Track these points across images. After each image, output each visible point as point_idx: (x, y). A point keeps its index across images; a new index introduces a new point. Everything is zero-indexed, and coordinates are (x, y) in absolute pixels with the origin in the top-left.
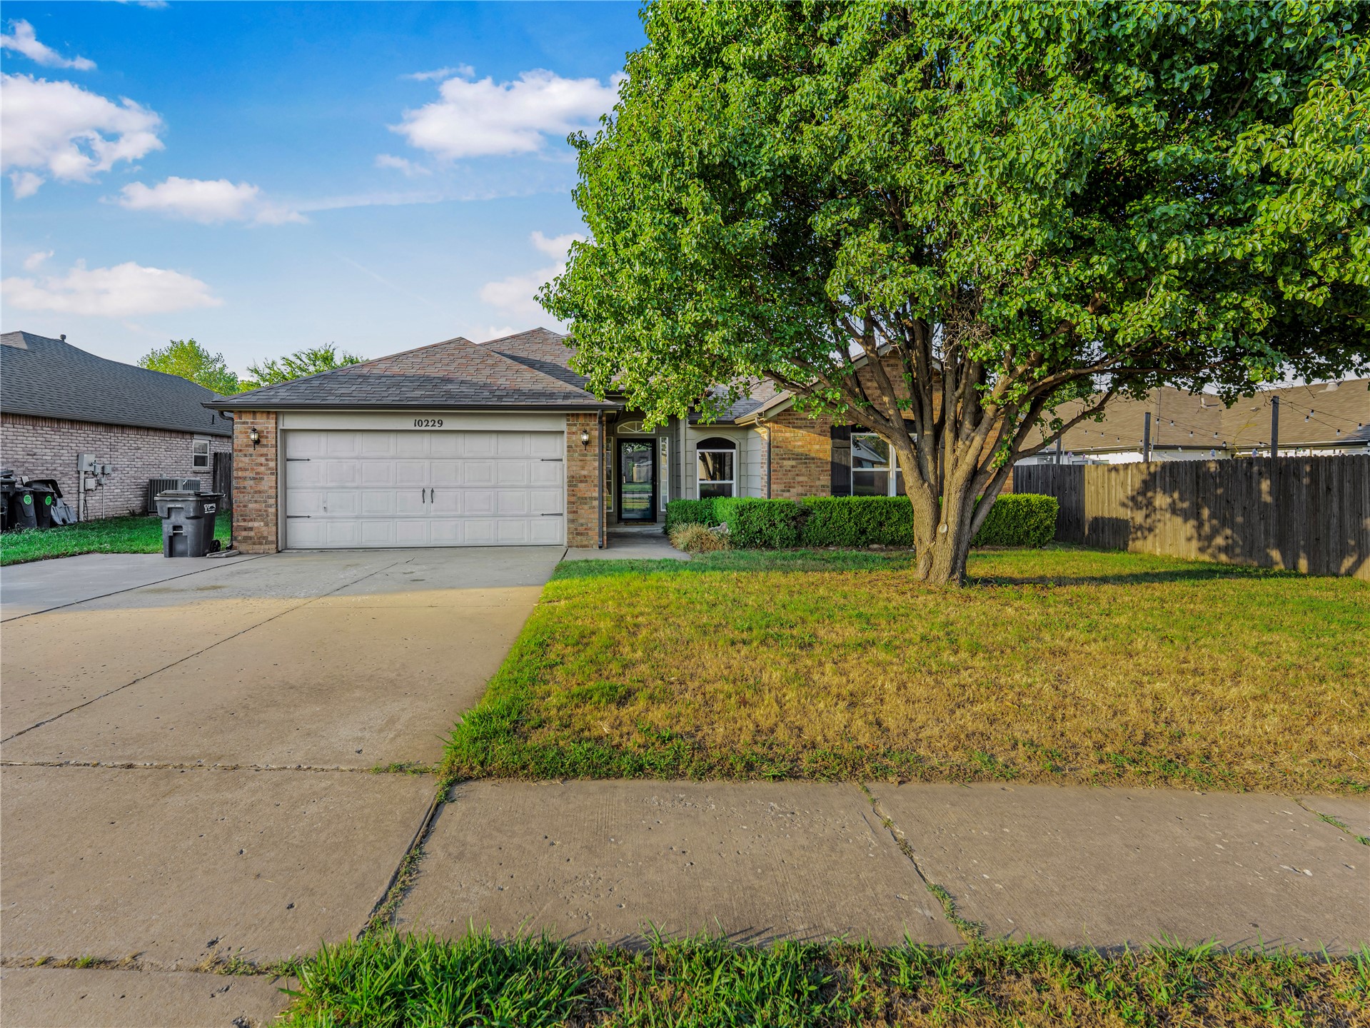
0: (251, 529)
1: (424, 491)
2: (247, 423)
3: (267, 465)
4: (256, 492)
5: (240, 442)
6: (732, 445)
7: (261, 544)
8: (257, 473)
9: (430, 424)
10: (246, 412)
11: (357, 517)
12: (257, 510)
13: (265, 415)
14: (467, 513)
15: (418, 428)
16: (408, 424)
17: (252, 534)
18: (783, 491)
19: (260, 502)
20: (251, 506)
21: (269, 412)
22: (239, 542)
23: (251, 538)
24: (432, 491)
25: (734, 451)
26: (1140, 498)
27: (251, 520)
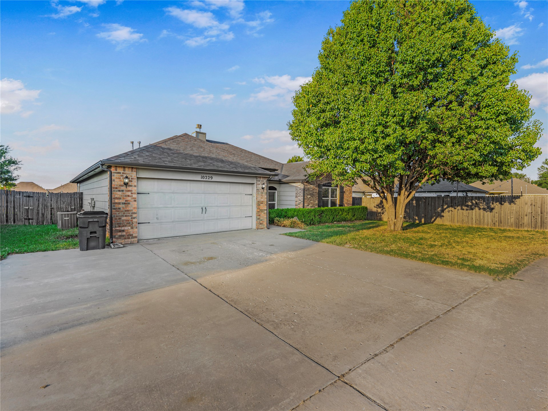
0: (123, 231)
1: (202, 208)
2: (120, 173)
3: (132, 196)
4: (126, 211)
5: (116, 183)
6: (275, 189)
7: (129, 238)
8: (126, 201)
9: (208, 178)
10: (120, 167)
11: (173, 222)
12: (126, 221)
13: (130, 169)
14: (219, 218)
15: (202, 180)
16: (198, 177)
17: (124, 233)
18: (307, 206)
19: (128, 216)
20: (124, 218)
21: (132, 168)
22: (117, 238)
23: (123, 236)
24: (206, 208)
25: (276, 191)
26: (380, 205)
27: (123, 226)
